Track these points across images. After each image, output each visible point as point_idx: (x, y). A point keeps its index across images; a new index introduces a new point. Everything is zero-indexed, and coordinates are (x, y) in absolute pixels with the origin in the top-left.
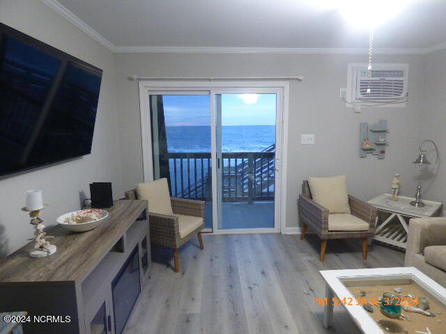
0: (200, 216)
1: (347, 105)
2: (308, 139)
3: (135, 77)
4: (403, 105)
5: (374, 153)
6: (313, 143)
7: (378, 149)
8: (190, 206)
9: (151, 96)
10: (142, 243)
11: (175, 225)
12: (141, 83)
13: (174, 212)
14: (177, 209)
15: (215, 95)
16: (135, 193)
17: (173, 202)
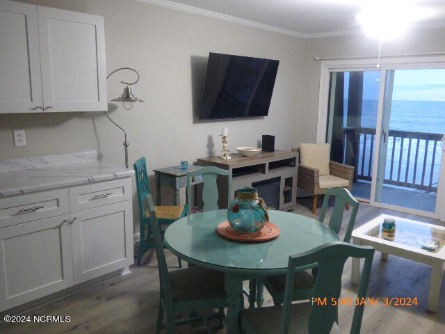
0: (347, 179)
3: (317, 58)
8: (341, 170)
9: (331, 73)
10: (286, 179)
11: (315, 175)
12: (322, 62)
13: (331, 173)
14: (333, 172)
15: (387, 71)
16: (299, 151)
17: (330, 164)
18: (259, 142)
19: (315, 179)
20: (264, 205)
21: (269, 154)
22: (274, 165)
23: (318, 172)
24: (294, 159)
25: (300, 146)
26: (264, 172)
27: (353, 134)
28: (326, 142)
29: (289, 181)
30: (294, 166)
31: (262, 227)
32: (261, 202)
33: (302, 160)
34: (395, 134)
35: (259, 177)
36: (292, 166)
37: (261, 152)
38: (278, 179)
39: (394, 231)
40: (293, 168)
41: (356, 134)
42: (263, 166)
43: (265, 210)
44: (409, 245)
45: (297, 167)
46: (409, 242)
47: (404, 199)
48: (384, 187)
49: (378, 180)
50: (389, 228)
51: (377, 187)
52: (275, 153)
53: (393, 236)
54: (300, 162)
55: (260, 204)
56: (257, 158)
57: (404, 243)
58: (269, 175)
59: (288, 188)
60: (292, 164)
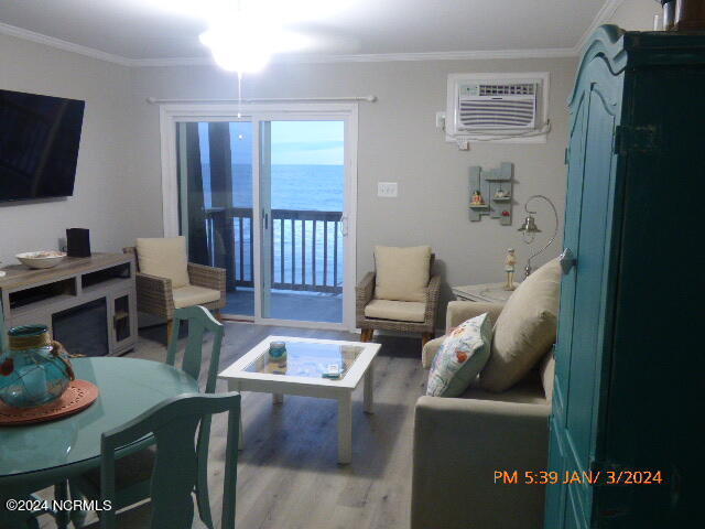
0: (218, 289)
1: (448, 139)
2: (388, 189)
3: (153, 99)
4: (541, 139)
5: (492, 214)
6: (395, 194)
7: (498, 209)
8: (207, 275)
9: (178, 125)
10: (116, 301)
11: (166, 289)
12: (162, 106)
13: (191, 283)
14: (195, 279)
15: (260, 123)
16: (135, 251)
17: (189, 268)
18: (61, 241)
19: (167, 294)
20: (62, 352)
21: (82, 260)
22: (91, 280)
23: (169, 282)
24: (127, 265)
25: (136, 242)
26: (73, 293)
27: (223, 219)
28: (180, 234)
29: (122, 304)
30: (129, 277)
31: (63, 390)
32: (56, 348)
33: (141, 265)
34: (282, 214)
35: (64, 303)
36: (124, 277)
37: (64, 260)
38: (103, 301)
39: (285, 359)
40: (128, 281)
41: (227, 218)
42: (72, 281)
43: (66, 360)
44: (308, 375)
45: (133, 278)
46: (307, 371)
47: (303, 309)
48: (273, 294)
49: (263, 285)
50: (277, 356)
51: (263, 295)
52: (93, 258)
53: (285, 366)
54: (138, 269)
55: (54, 352)
56: (61, 270)
57: (302, 373)
58: (83, 297)
59: (122, 316)
60: (125, 273)
